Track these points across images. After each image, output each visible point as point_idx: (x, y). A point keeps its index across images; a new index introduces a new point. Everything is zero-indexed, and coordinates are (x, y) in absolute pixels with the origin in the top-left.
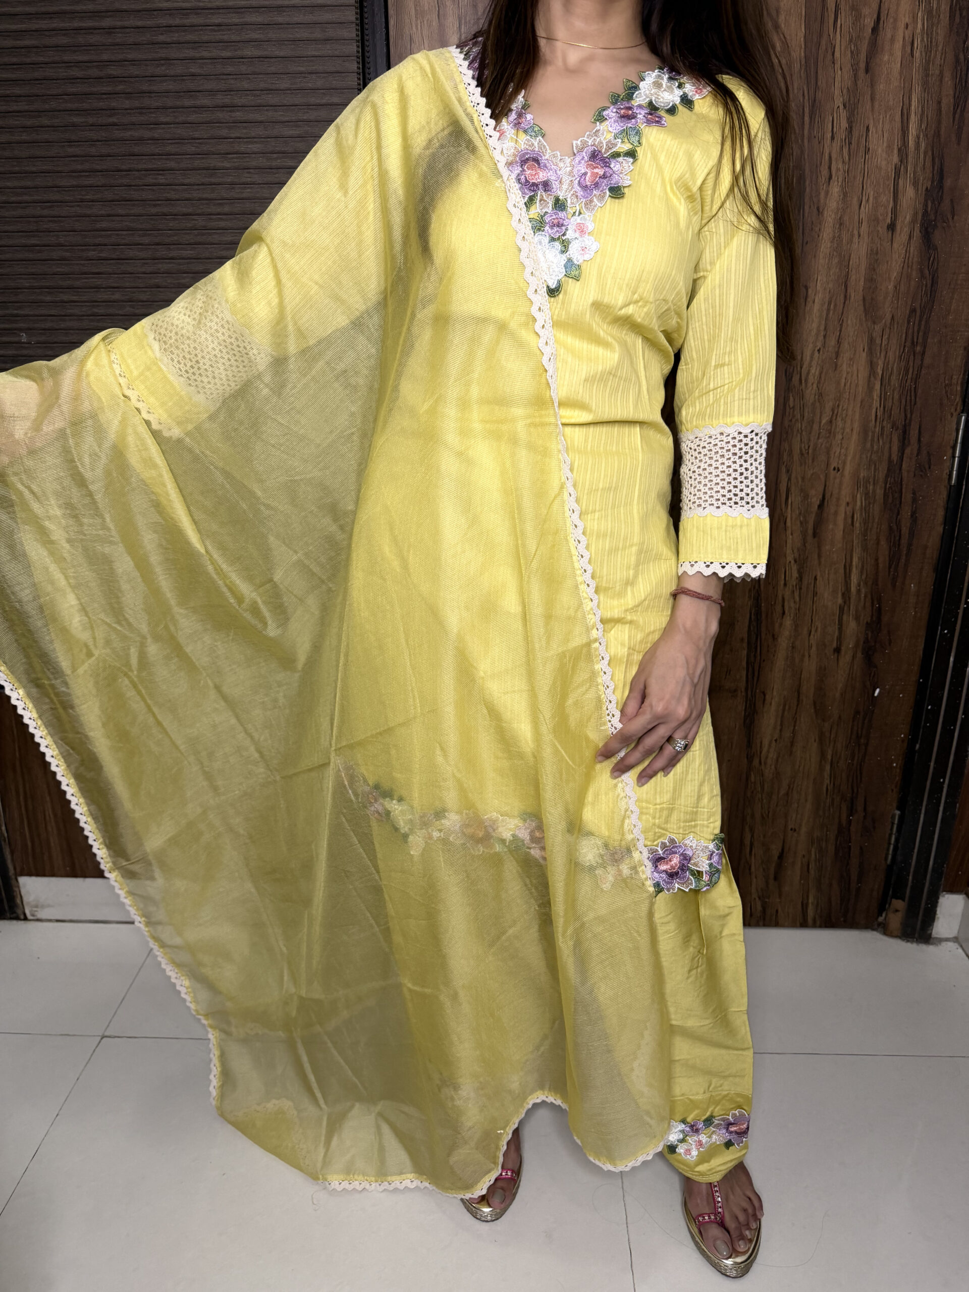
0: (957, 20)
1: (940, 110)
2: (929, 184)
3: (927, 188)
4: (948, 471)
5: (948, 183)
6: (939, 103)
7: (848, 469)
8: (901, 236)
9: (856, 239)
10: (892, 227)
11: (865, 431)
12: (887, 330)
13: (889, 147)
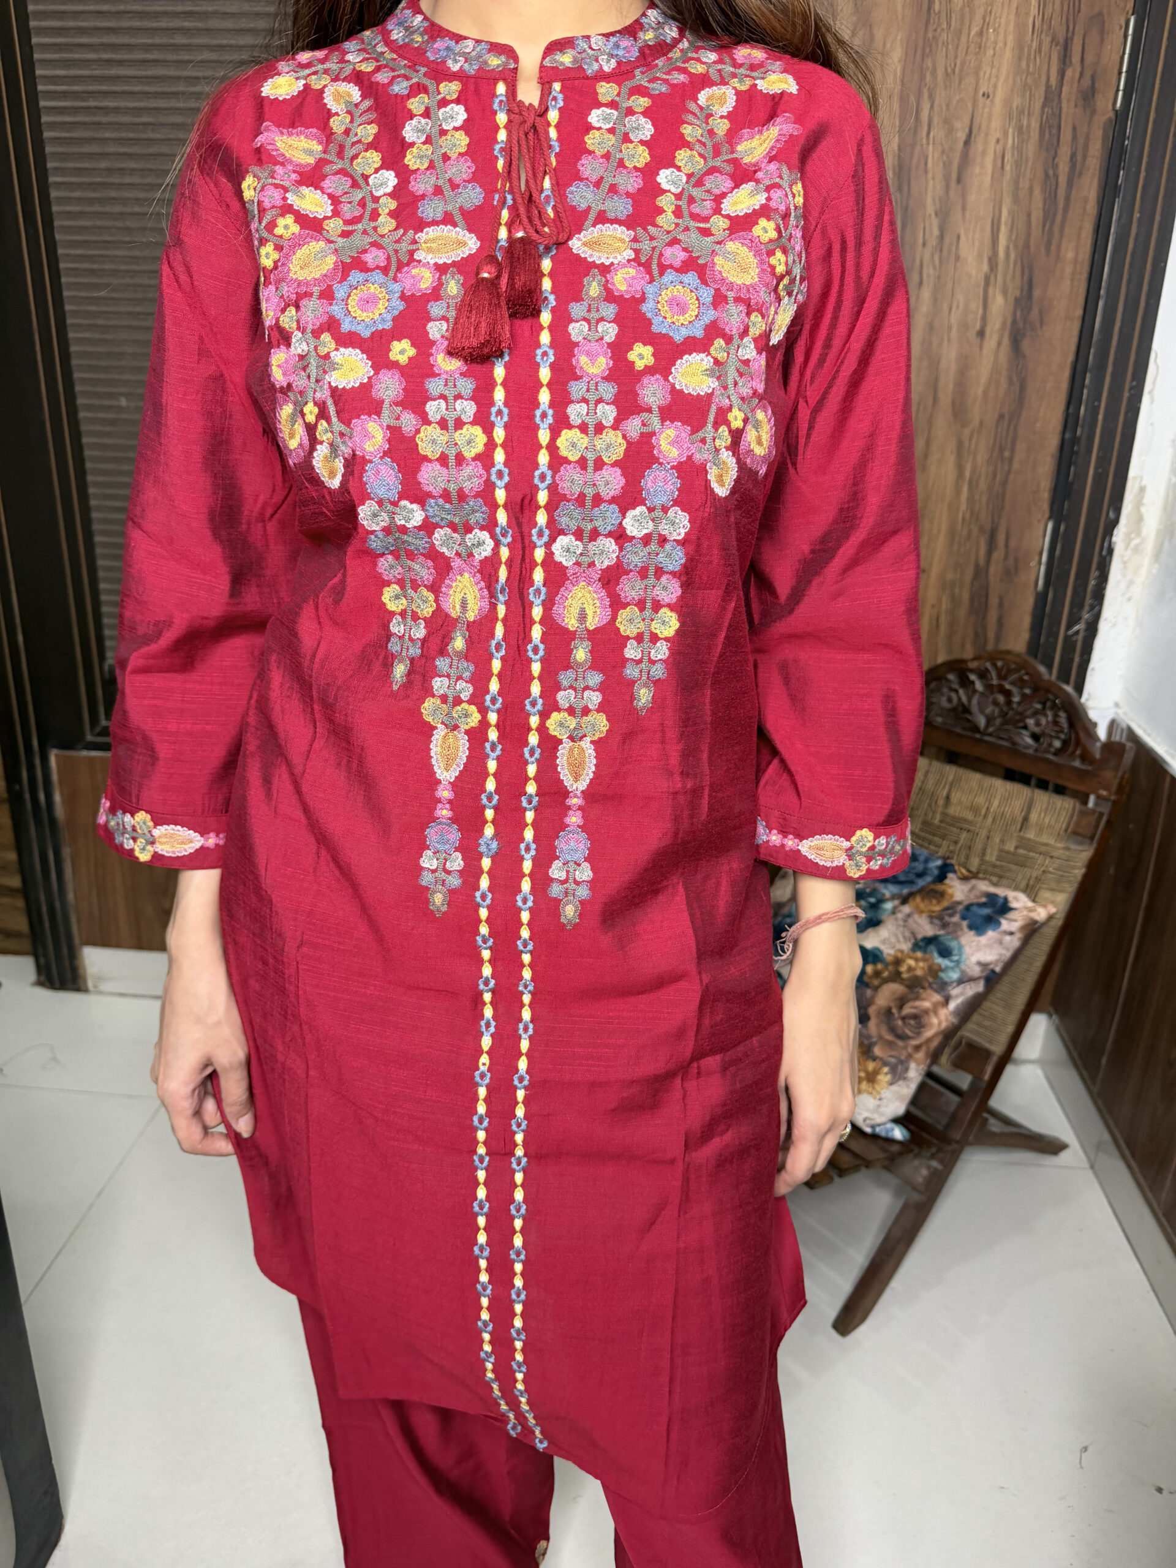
0: (1047, 136)
1: (1029, 223)
2: (1018, 293)
3: (1016, 300)
4: (1033, 578)
5: (1037, 293)
6: (1029, 215)
7: (935, 571)
8: (991, 342)
9: (945, 343)
10: (981, 334)
11: (952, 533)
12: (975, 435)
13: (980, 256)
